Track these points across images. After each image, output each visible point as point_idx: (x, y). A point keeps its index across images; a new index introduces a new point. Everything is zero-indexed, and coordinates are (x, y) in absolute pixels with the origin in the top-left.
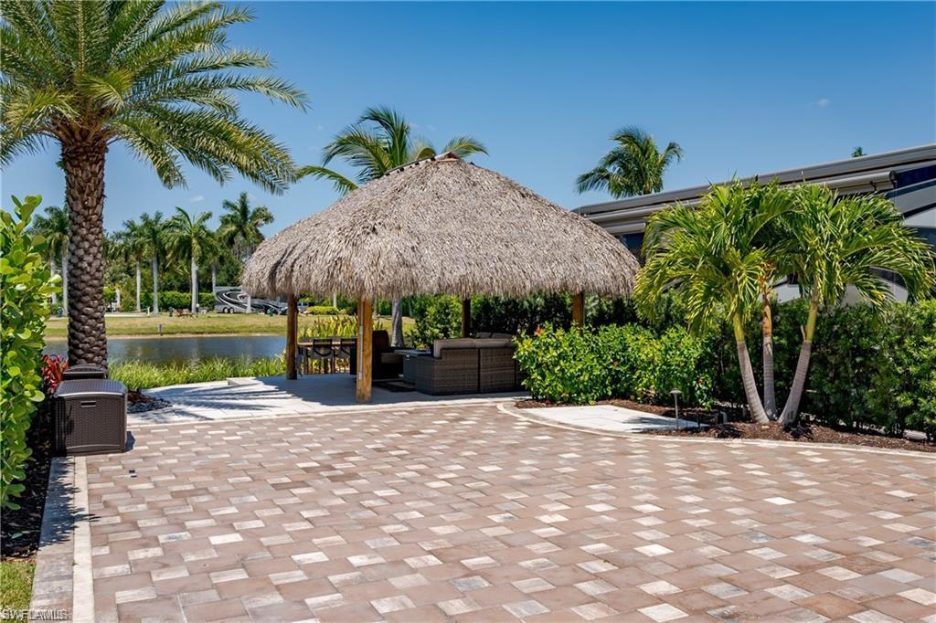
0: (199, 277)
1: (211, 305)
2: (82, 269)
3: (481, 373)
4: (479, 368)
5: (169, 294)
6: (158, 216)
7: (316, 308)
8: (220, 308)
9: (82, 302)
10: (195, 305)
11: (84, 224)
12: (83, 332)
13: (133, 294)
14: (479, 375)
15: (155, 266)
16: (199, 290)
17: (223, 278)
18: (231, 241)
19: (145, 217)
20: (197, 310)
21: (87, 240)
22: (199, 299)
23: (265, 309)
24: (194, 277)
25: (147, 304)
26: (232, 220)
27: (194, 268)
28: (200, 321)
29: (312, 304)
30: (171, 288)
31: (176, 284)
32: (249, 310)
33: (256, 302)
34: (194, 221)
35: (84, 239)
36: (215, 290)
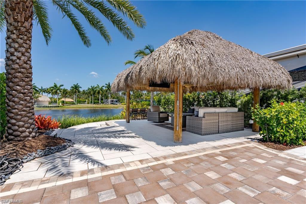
0: (101, 98)
1: (103, 103)
2: (13, 61)
3: (220, 124)
4: (219, 122)
5: (95, 101)
6: (94, 86)
7: (122, 103)
8: (105, 103)
9: (12, 82)
10: (100, 103)
11: (15, 31)
12: (14, 102)
13: (89, 101)
14: (219, 125)
15: (93, 96)
16: (101, 100)
17: (105, 98)
18: (107, 91)
19: (91, 86)
20: (100, 104)
21: (17, 42)
22: (101, 102)
23: (113, 104)
24: (100, 98)
25: (91, 102)
26: (107, 87)
27: (100, 96)
28: (100, 106)
29: (121, 103)
30: (96, 100)
31: (97, 99)
32: (110, 104)
33: (111, 102)
34: (100, 87)
35: (14, 41)
36: (104, 100)
